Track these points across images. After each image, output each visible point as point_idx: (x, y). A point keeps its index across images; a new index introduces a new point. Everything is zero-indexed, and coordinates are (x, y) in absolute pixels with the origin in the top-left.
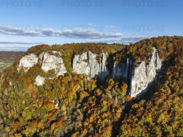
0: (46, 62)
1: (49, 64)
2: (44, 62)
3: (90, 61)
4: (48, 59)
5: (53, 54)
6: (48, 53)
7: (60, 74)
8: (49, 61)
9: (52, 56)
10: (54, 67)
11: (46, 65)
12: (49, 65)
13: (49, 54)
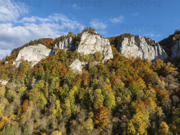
0: (85, 43)
1: (89, 46)
2: (82, 44)
3: (142, 45)
4: (87, 40)
5: (95, 34)
6: (89, 32)
7: (108, 58)
8: (89, 43)
9: (95, 36)
10: (99, 49)
11: (85, 47)
12: (90, 48)
13: (89, 34)
